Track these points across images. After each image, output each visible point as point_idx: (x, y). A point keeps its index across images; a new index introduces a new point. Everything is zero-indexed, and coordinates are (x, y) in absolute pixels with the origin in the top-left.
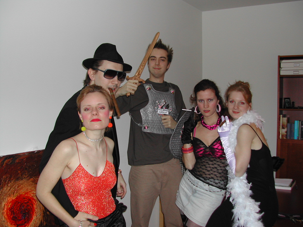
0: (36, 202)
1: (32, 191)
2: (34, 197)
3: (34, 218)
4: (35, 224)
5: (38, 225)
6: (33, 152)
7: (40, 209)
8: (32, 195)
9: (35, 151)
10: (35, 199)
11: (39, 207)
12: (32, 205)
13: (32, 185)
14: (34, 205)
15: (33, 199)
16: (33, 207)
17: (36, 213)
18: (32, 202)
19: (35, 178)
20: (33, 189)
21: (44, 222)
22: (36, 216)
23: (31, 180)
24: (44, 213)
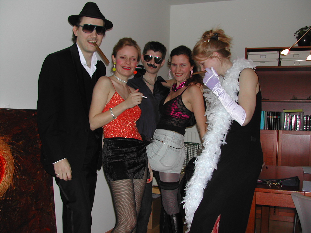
0: (6, 163)
1: (2, 150)
2: (4, 157)
3: (4, 179)
4: (4, 186)
5: (7, 188)
6: (5, 109)
7: (10, 171)
8: (2, 154)
9: (7, 109)
10: (5, 159)
11: (9, 169)
12: (2, 165)
13: (3, 143)
14: (4, 165)
15: (3, 159)
16: (3, 168)
17: (5, 174)
18: (2, 162)
19: (6, 137)
20: (4, 148)
21: (13, 186)
22: (5, 178)
23: (2, 138)
24: (14, 176)
